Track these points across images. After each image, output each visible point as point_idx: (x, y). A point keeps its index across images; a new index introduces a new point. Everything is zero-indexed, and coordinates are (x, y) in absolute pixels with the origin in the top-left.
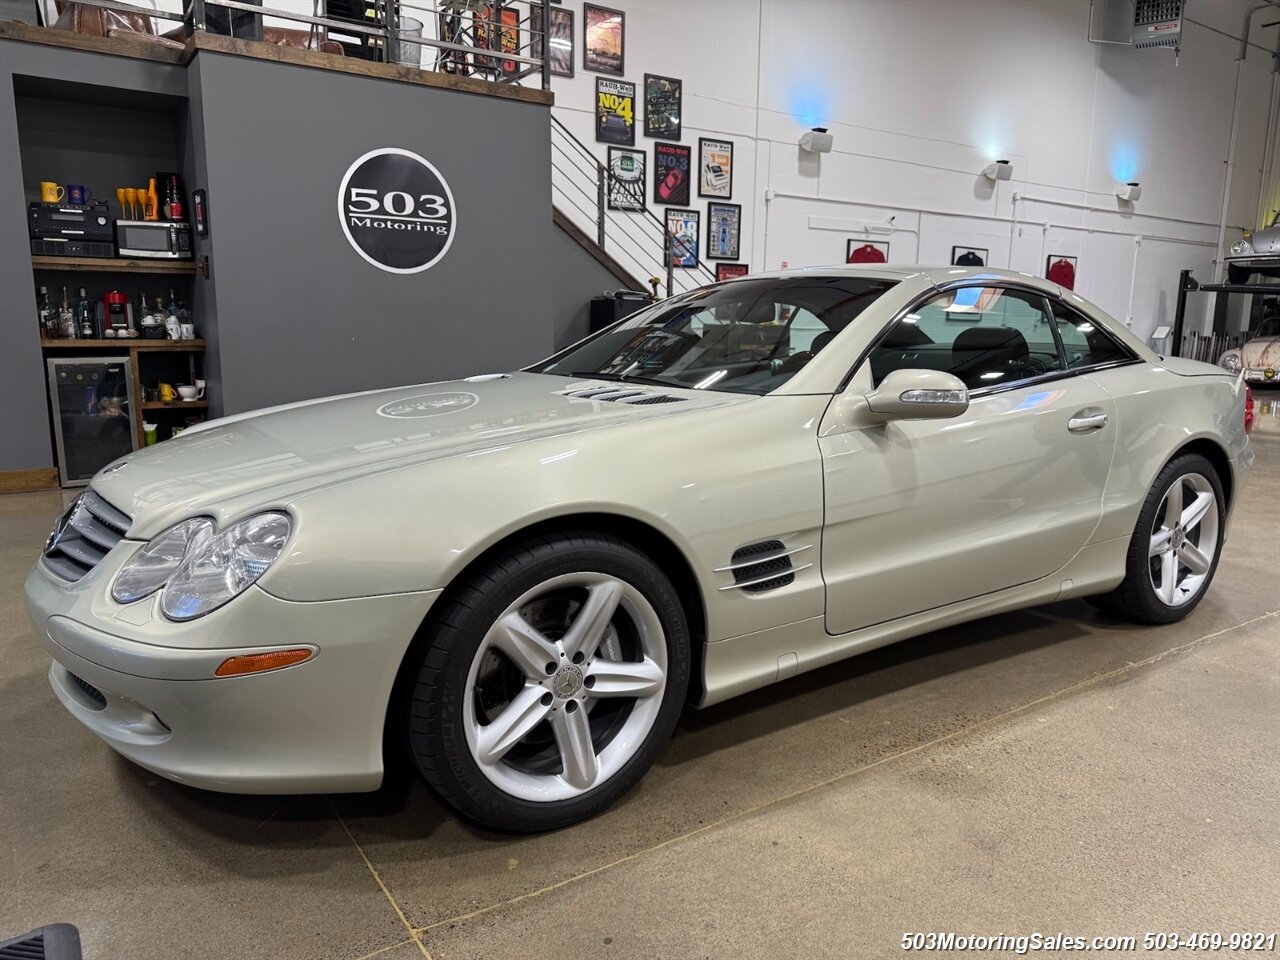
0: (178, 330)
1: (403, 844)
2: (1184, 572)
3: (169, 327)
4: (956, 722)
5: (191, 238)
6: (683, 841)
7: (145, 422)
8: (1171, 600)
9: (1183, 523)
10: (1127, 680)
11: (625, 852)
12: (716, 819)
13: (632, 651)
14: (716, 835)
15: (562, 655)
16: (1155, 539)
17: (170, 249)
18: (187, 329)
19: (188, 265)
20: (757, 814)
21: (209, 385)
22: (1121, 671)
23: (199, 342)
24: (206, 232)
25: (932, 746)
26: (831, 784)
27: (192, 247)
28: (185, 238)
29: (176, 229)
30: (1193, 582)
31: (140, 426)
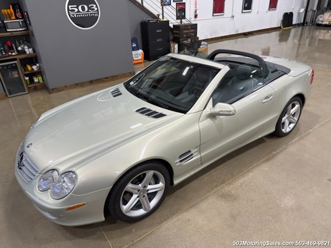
0: (29, 51)
1: (110, 226)
2: (290, 123)
3: (26, 50)
4: (231, 177)
5: (26, 23)
6: (169, 221)
7: (25, 77)
8: (286, 131)
9: (291, 113)
10: (272, 158)
11: (157, 225)
12: (177, 213)
13: (157, 182)
14: (176, 218)
15: (141, 187)
16: (283, 119)
17: (21, 28)
18: (31, 50)
19: (27, 31)
20: (185, 211)
21: (41, 65)
22: (271, 155)
23: (35, 54)
24: (30, 24)
25: (225, 185)
26: (201, 200)
27: (27, 26)
28: (24, 24)
29: (21, 21)
30: (292, 126)
31: (24, 78)
